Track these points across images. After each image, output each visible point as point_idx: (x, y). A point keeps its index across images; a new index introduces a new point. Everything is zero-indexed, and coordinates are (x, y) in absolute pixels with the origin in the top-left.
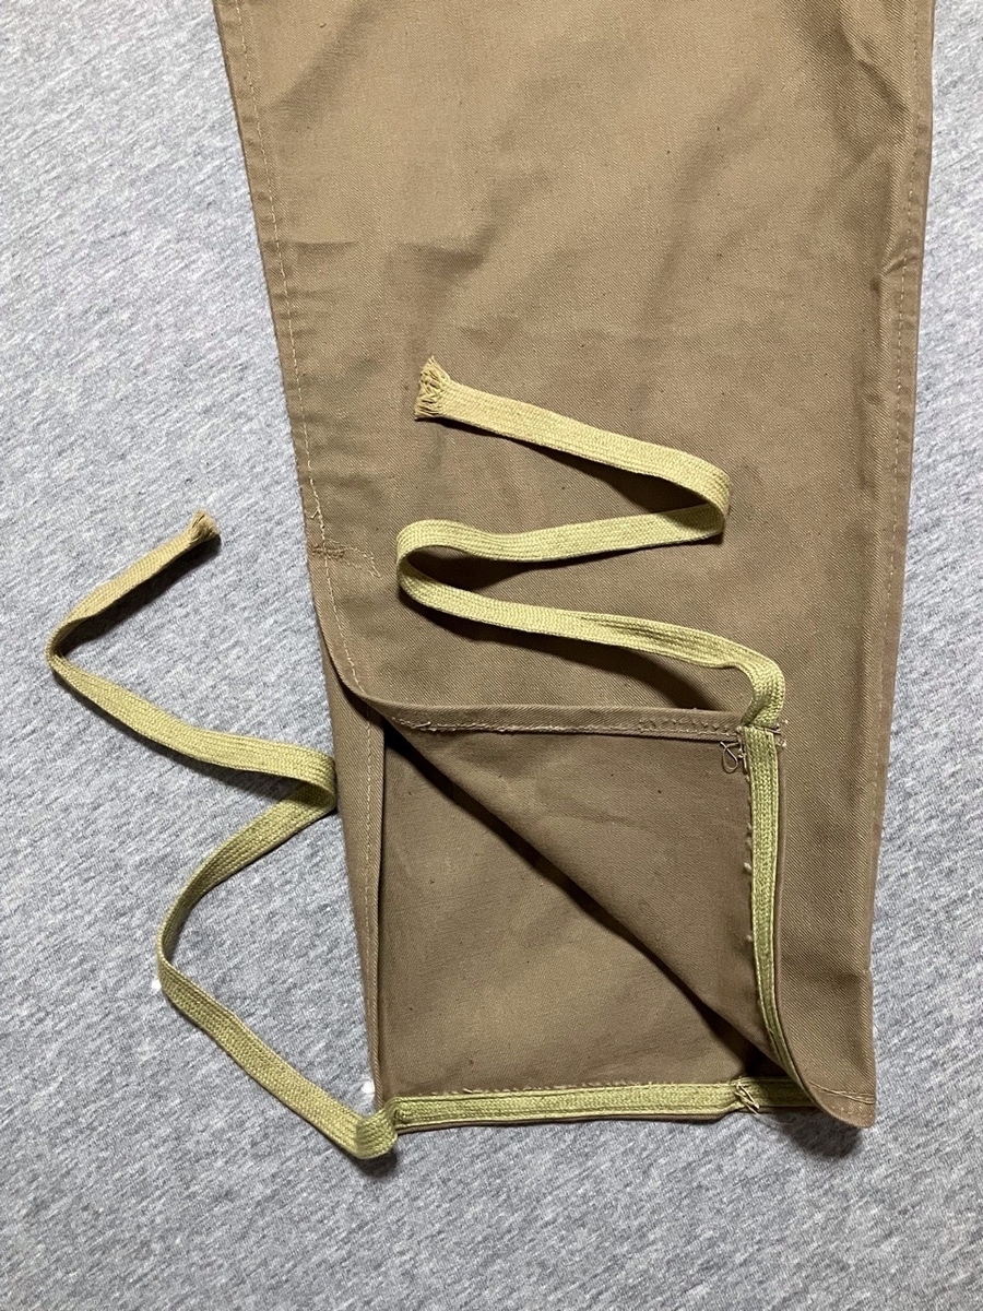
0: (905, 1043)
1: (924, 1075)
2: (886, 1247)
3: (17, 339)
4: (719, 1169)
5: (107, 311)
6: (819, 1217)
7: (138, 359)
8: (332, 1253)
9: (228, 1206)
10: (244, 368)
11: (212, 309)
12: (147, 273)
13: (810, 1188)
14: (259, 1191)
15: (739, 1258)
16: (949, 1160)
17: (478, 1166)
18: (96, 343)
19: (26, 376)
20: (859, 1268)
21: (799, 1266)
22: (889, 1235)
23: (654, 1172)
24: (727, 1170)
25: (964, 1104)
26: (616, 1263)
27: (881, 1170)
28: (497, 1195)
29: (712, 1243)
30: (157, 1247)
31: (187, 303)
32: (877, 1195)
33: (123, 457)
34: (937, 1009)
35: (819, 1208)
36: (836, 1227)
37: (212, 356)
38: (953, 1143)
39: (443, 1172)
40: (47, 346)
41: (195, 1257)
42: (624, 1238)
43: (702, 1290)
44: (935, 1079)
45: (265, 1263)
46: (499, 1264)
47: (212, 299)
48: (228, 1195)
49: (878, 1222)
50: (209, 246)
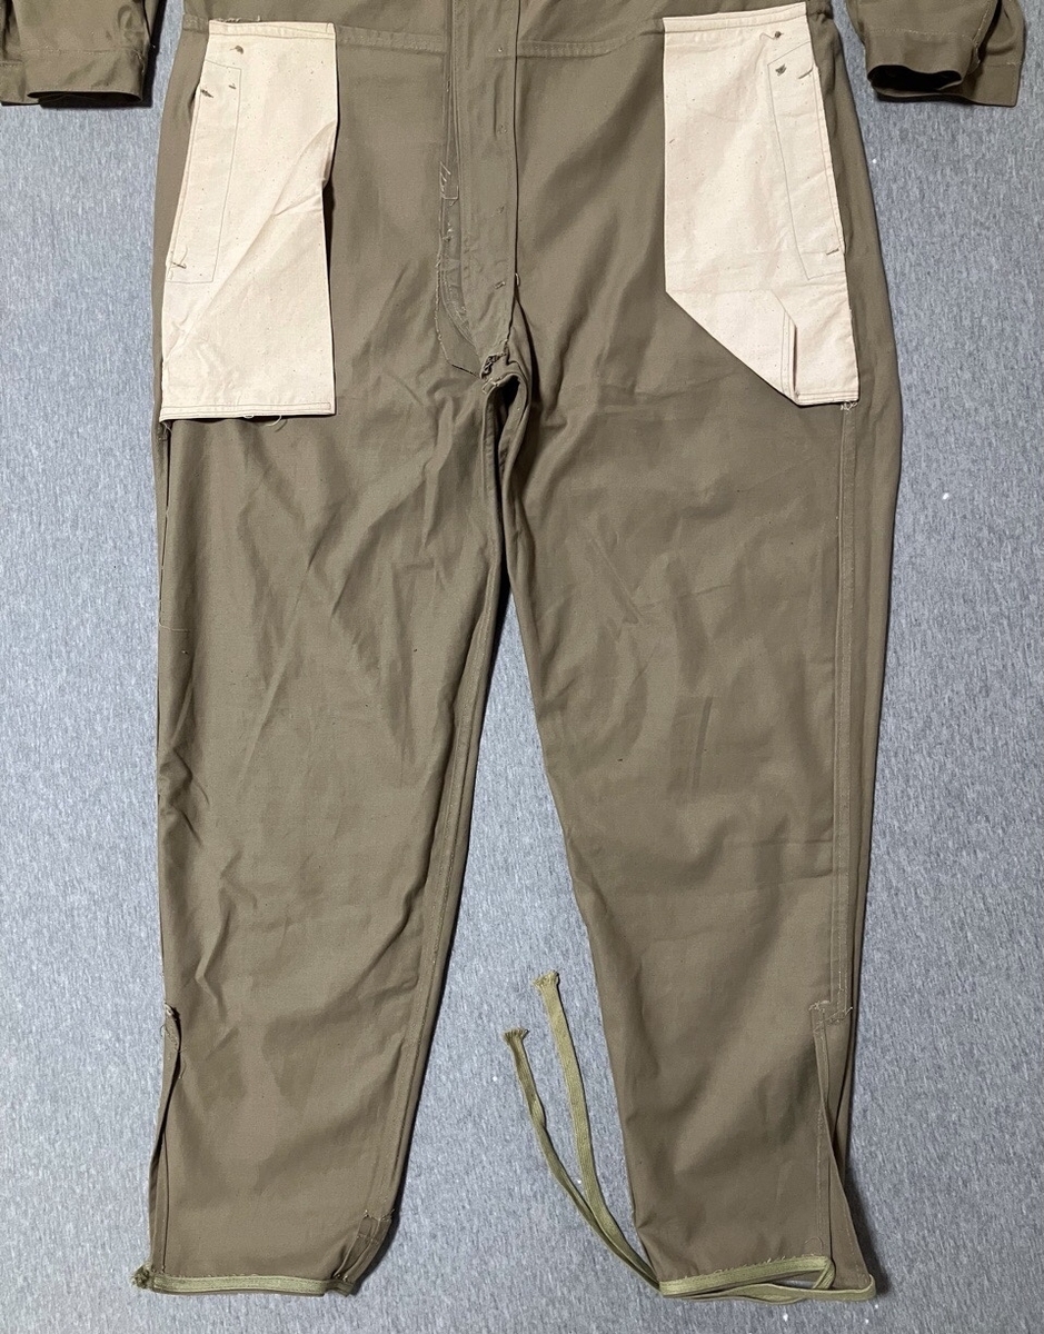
0: (904, 813)
1: (919, 812)
2: (979, 855)
3: (475, 1058)
4: (926, 907)
5: (480, 1014)
6: (959, 876)
7: (507, 1010)
8: (902, 1078)
9: (868, 1113)
10: (529, 967)
11: (499, 969)
12: (471, 990)
13: (947, 874)
14: (868, 1097)
15: (962, 914)
16: (955, 816)
17: (891, 1004)
18: (492, 1025)
19: (492, 1061)
20: (983, 870)
21: (974, 893)
22: (975, 851)
23: (918, 934)
24: (928, 904)
25: (936, 802)
26: (948, 964)
27: (950, 843)
28: (904, 1000)
29: (953, 922)
30: (873, 1149)
31: (491, 978)
32: (959, 849)
33: (545, 1035)
34: (896, 795)
35: (956, 874)
36: (964, 871)
37: (519, 978)
38: (949, 812)
39: (888, 1019)
40: (483, 1046)
41: (884, 1134)
42: (940, 958)
43: (969, 934)
44: (923, 809)
45: (897, 1106)
46: (932, 1011)
47: (495, 967)
48: (865, 1111)
49: (968, 854)
50: (472, 959)
